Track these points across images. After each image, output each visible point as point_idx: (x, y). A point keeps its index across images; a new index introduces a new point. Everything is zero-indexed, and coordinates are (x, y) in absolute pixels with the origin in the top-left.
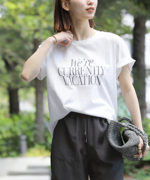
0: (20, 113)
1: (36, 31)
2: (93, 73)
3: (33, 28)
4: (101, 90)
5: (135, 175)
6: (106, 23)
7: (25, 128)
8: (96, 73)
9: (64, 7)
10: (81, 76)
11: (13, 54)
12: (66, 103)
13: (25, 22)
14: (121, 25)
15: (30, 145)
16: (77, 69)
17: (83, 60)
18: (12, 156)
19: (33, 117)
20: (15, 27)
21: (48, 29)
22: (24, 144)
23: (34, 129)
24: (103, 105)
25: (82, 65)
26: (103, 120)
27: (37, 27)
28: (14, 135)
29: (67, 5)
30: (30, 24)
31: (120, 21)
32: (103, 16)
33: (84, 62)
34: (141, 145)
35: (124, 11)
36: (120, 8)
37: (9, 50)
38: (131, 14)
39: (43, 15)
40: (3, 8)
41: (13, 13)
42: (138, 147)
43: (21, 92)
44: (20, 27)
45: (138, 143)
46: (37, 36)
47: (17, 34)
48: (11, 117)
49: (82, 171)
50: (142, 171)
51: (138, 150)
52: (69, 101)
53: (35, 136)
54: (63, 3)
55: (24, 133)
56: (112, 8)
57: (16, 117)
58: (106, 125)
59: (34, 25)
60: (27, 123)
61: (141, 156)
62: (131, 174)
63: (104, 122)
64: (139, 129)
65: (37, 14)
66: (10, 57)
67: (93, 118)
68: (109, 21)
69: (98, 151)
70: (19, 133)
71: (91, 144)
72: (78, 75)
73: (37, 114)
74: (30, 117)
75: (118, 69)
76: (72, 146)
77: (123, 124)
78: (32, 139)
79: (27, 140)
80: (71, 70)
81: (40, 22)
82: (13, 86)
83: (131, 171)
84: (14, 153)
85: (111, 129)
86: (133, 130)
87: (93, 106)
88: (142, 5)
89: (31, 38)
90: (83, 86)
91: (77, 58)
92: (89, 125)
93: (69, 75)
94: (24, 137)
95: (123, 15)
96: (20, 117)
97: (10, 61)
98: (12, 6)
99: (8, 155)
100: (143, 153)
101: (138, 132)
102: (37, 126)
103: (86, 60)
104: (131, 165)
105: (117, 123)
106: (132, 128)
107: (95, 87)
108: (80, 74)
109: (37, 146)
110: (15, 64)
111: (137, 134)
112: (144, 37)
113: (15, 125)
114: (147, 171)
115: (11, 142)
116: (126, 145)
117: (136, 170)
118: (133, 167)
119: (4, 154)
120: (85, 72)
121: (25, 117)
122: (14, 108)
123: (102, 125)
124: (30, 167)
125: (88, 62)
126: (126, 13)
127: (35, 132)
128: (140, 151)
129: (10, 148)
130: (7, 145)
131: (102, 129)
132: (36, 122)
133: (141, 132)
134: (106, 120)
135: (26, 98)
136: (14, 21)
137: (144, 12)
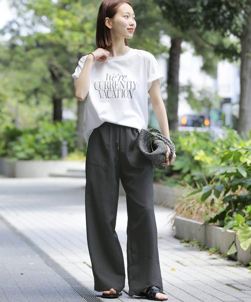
0: (62, 120)
1: (81, 46)
2: (125, 87)
3: (78, 43)
4: (132, 103)
5: (165, 182)
6: (145, 42)
7: (66, 134)
8: (129, 87)
9: (107, 24)
10: (115, 90)
11: (59, 66)
12: (102, 114)
13: (72, 38)
14: (159, 45)
15: (71, 150)
16: (112, 83)
17: (117, 75)
18: (54, 160)
19: (75, 125)
20: (62, 42)
21: (92, 45)
22: (65, 149)
23: (75, 136)
24: (134, 116)
25: (116, 79)
26: (134, 130)
27: (82, 43)
28: (56, 141)
29: (111, 23)
30: (76, 39)
31: (158, 41)
32: (143, 35)
33: (118, 77)
34: (168, 154)
35: (162, 32)
36: (158, 29)
37: (56, 63)
38: (169, 35)
39: (88, 32)
40: (52, 24)
41: (61, 29)
42: (165, 156)
43: (65, 101)
44: (67, 42)
45: (166, 152)
46: (82, 50)
47: (64, 48)
48: (54, 124)
49: (114, 175)
50: (171, 179)
51: (166, 158)
52: (104, 112)
53: (76, 142)
54: (107, 21)
55: (65, 139)
56: (152, 29)
57: (59, 124)
58: (137, 134)
59: (79, 41)
60: (69, 130)
61: (168, 163)
62: (161, 181)
63: (135, 131)
64: (167, 138)
65: (82, 30)
66: (57, 69)
67: (125, 128)
68: (148, 40)
69: (128, 158)
70: (61, 139)
71: (123, 151)
72: (112, 89)
73: (78, 122)
74: (72, 125)
75: (148, 84)
76: (105, 153)
77: (153, 133)
78: (72, 145)
79: (68, 145)
80: (106, 84)
81: (85, 38)
82: (58, 96)
83: (162, 178)
84: (55, 157)
85: (142, 137)
86: (161, 140)
87: (126, 117)
88: (179, 27)
89: (76, 53)
90: (117, 98)
91: (111, 73)
92: (121, 134)
93: (104, 89)
94: (65, 143)
95: (161, 36)
96: (63, 124)
97: (56, 73)
98: (60, 22)
99: (50, 158)
100: (170, 161)
101: (165, 141)
102: (77, 133)
103: (119, 75)
104: (162, 173)
105: (147, 132)
106: (161, 138)
107: (127, 100)
108: (114, 87)
109: (77, 151)
110: (61, 75)
111: (166, 143)
112: (179, 57)
113: (57, 131)
114: (176, 179)
115: (53, 146)
116: (154, 152)
117: (165, 178)
118: (163, 175)
119: (47, 157)
120: (119, 86)
121: (67, 125)
122: (57, 116)
123: (134, 134)
124: (69, 171)
125: (122, 77)
126: (164, 34)
127: (76, 139)
128: (168, 159)
129: (52, 152)
130: (49, 149)
131: (133, 138)
132: (77, 129)
133: (169, 142)
134: (137, 130)
135: (69, 107)
136: (61, 36)
137: (180, 34)
